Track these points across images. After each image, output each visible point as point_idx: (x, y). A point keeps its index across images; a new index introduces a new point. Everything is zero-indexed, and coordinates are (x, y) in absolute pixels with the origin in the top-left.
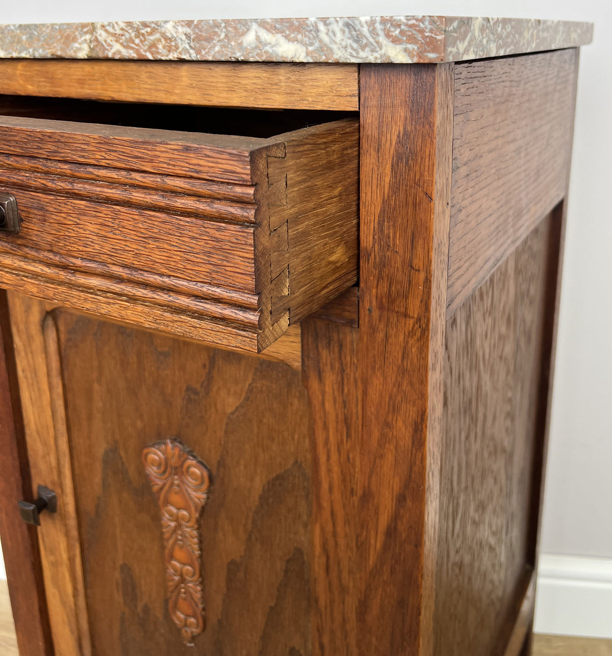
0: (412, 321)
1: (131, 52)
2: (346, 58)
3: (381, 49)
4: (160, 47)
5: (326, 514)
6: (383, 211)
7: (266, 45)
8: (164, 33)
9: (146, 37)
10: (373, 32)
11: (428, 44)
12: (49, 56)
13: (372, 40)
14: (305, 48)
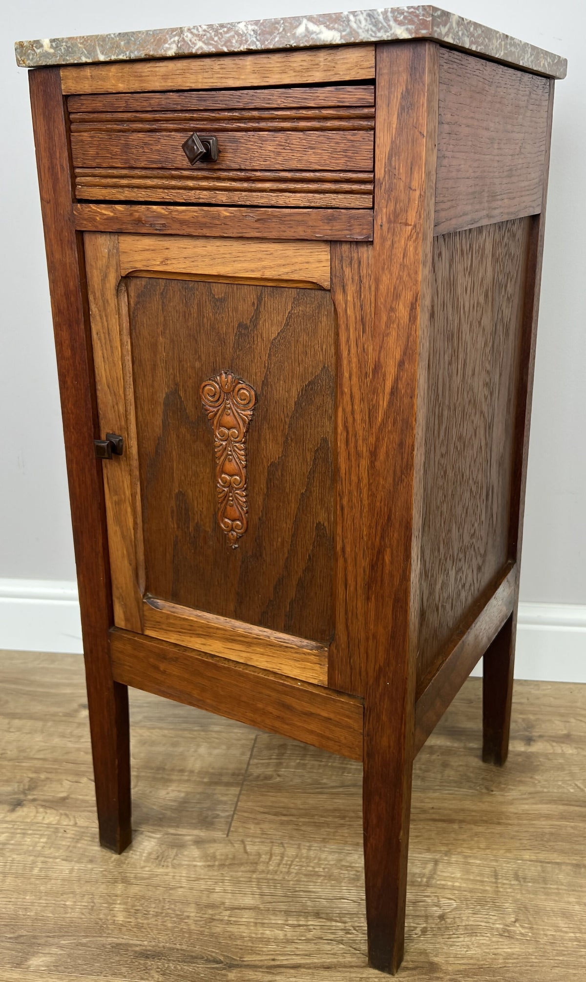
0: (410, 227)
1: (211, 47)
2: (368, 39)
3: (391, 30)
4: (234, 41)
5: (347, 398)
6: (392, 149)
7: (312, 33)
8: (237, 31)
9: (223, 35)
10: (386, 19)
11: (421, 24)
12: (143, 56)
13: (385, 24)
14: (339, 34)
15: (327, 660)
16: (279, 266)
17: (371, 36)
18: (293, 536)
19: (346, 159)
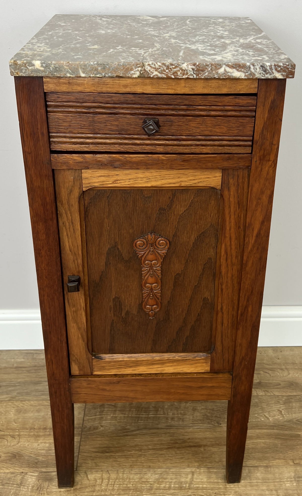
0: (271, 162)
1: (163, 75)
2: (260, 77)
3: (273, 74)
4: (179, 73)
5: (228, 239)
6: (263, 127)
7: (228, 72)
8: (181, 68)
9: (172, 69)
10: (271, 69)
11: (290, 73)
12: (115, 76)
13: (270, 71)
14: (244, 74)
15: (210, 360)
16: (191, 180)
17: (262, 76)
18: (189, 306)
19: (239, 131)
